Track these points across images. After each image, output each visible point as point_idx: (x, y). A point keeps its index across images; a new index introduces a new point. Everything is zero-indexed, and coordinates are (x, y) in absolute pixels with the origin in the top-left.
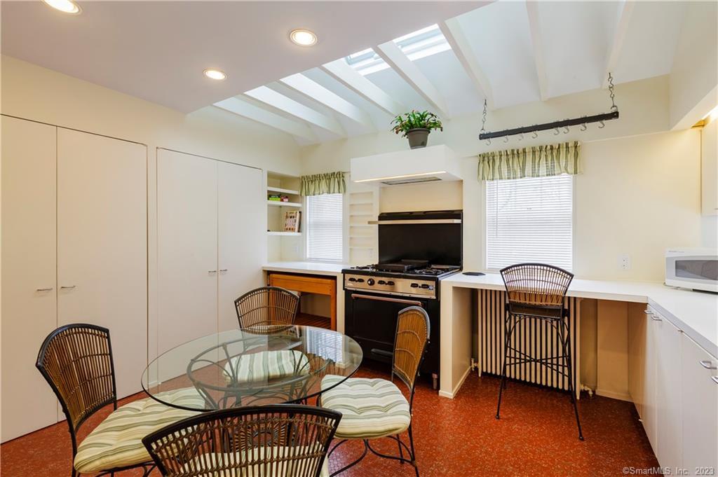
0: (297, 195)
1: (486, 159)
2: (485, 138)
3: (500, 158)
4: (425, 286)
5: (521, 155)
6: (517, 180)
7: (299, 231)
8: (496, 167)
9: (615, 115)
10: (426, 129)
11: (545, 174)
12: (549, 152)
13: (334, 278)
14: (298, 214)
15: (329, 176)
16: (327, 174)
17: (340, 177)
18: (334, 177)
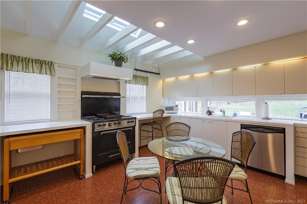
2: (136, 70)
4: (132, 122)
6: (133, 85)
9: (159, 74)
11: (141, 84)
15: (40, 62)
16: (39, 60)
17: (51, 65)
18: (45, 64)
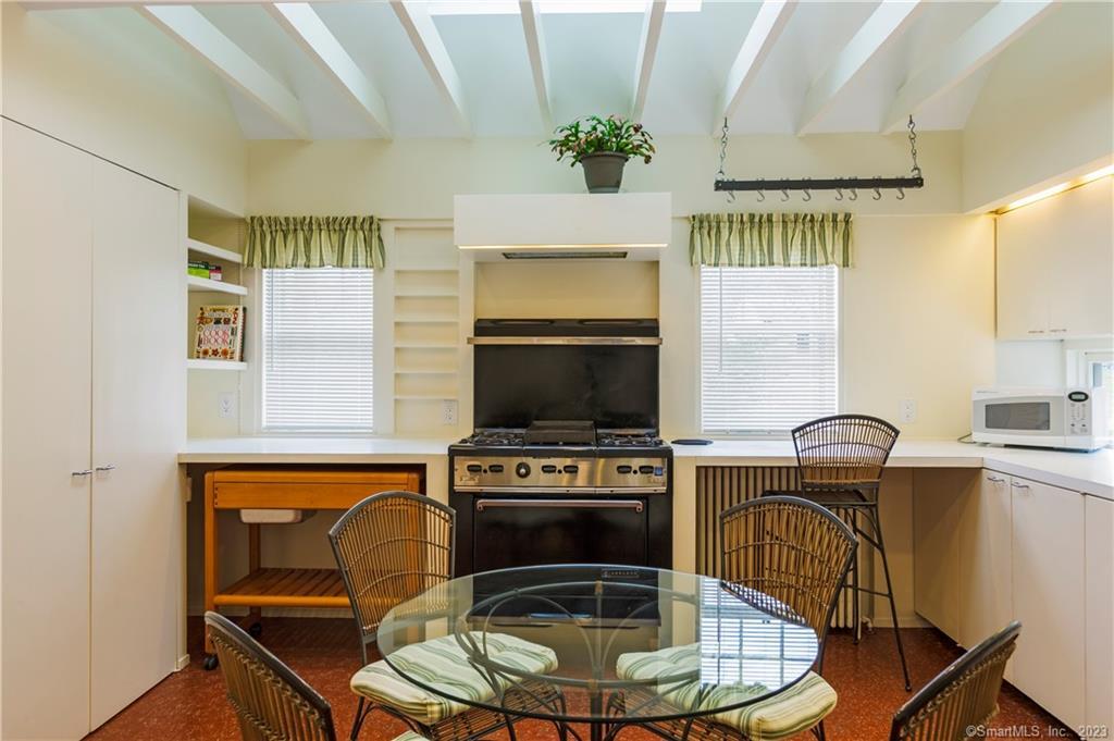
0: (238, 265)
1: (706, 224)
2: (725, 189)
3: (731, 228)
4: (645, 470)
5: (765, 225)
6: (745, 269)
7: (242, 359)
8: (723, 243)
9: (917, 182)
10: (623, 154)
11: (799, 262)
12: (808, 225)
13: (420, 469)
14: (240, 313)
15: (340, 225)
16: (335, 219)
17: (371, 230)
18: (354, 228)
